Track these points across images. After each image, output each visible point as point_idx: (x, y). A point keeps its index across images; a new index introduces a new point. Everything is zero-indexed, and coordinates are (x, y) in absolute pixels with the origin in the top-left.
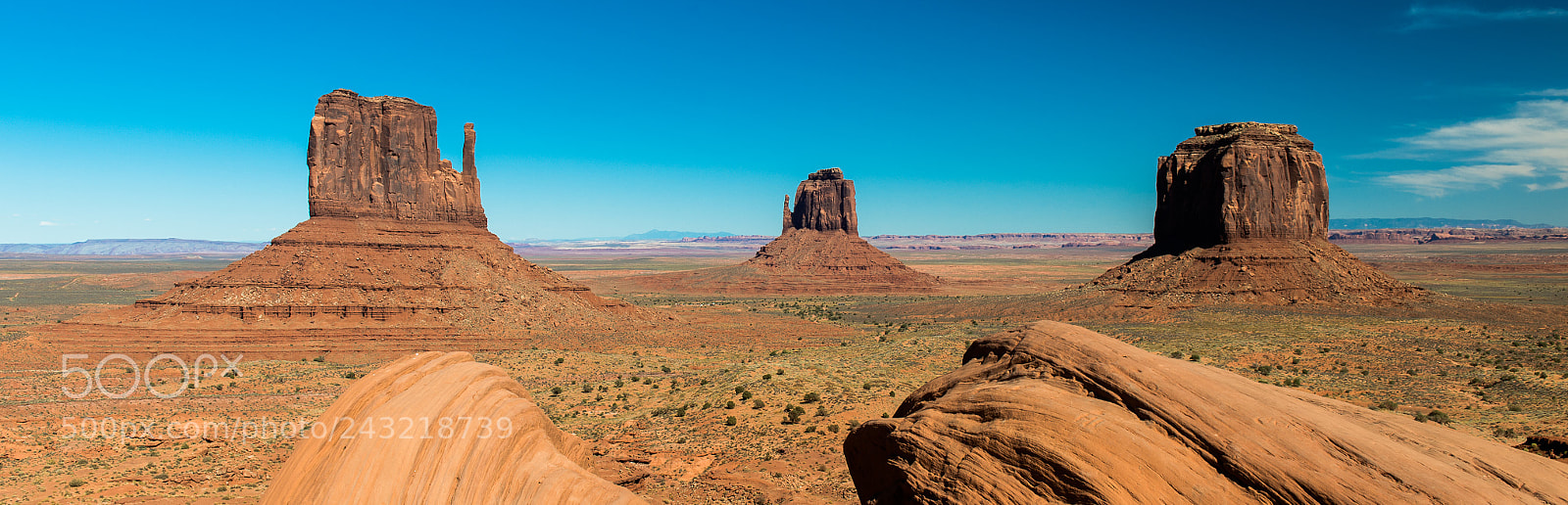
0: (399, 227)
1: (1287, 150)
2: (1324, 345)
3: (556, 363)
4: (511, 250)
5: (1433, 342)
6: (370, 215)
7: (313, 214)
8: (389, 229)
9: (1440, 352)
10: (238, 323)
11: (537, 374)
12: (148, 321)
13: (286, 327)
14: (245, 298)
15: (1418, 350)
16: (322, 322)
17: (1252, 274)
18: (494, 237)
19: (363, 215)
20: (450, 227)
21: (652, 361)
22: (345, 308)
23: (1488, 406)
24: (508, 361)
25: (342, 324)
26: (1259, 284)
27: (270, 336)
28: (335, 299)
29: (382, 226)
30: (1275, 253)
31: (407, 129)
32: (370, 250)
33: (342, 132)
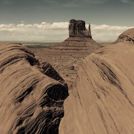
4: (95, 41)
10: (61, 51)
12: (51, 50)
13: (67, 51)
16: (71, 51)
18: (93, 40)
25: (73, 51)
27: (65, 53)
29: (78, 38)
31: (81, 25)
32: (77, 41)
33: (73, 25)
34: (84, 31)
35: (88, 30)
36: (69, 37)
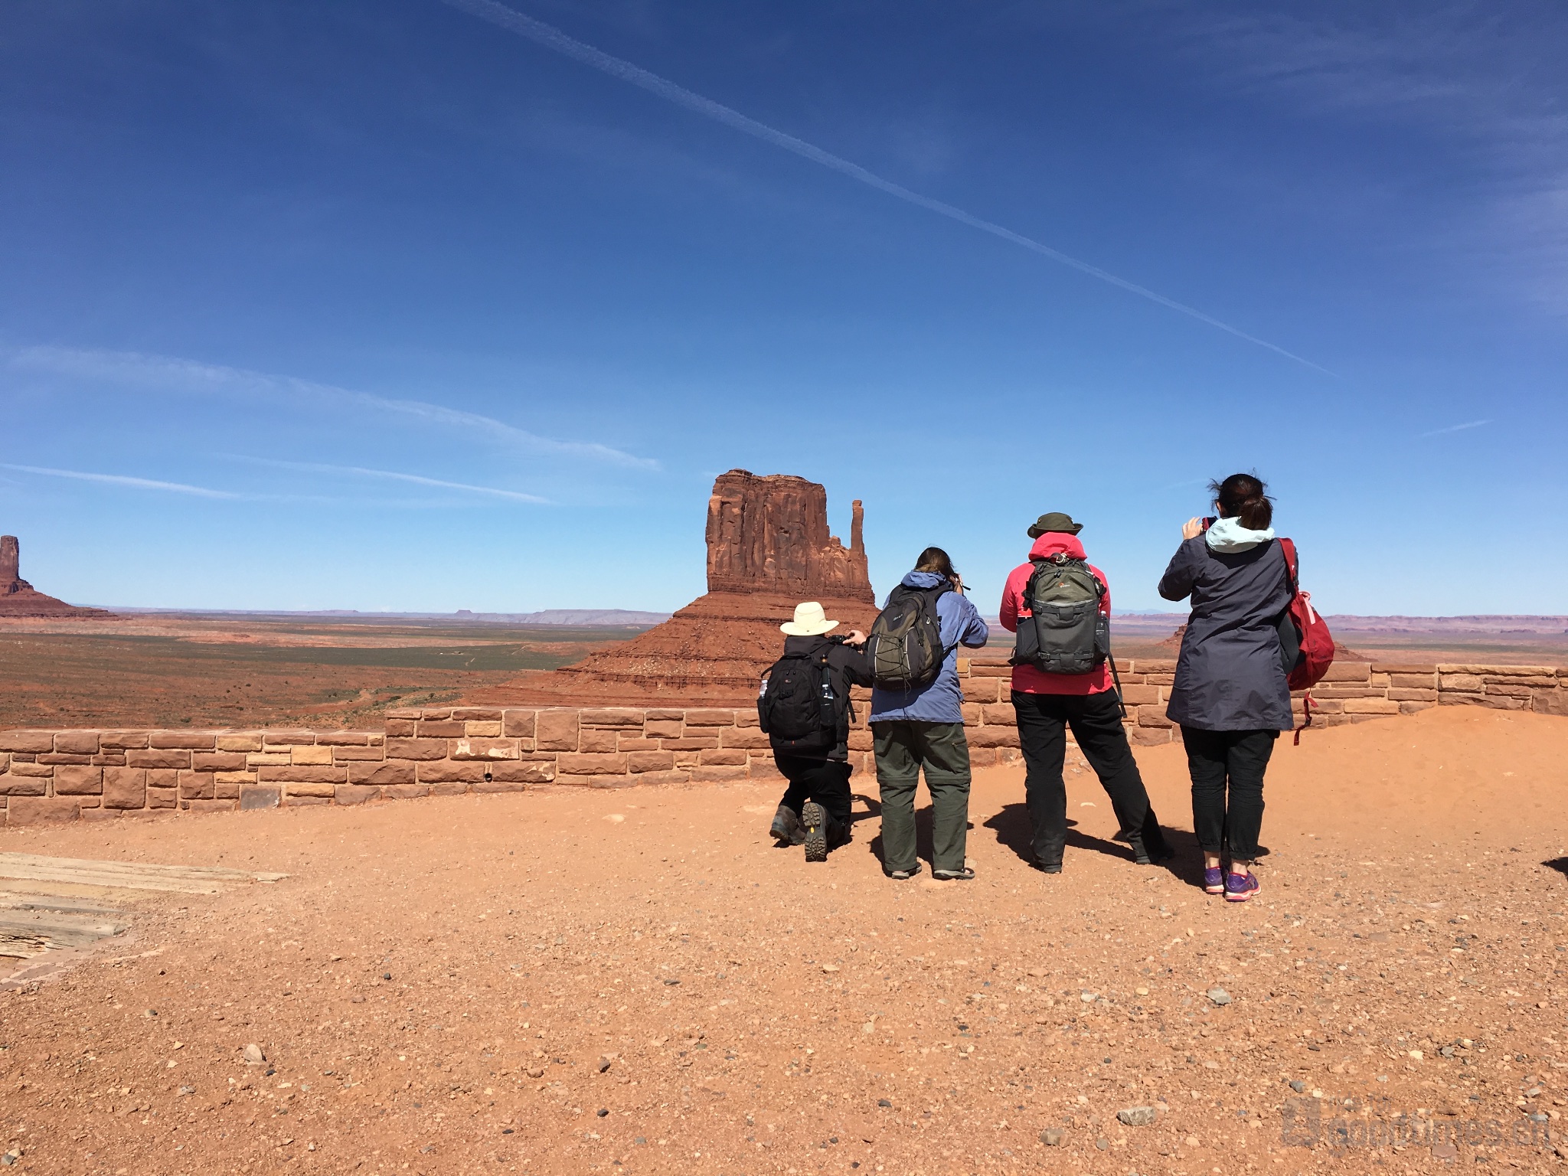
6: (763, 590)
7: (711, 588)
8: (780, 604)
13: (682, 696)
14: (647, 668)
16: (714, 692)
19: (757, 590)
29: (774, 601)
31: (798, 507)
32: (762, 625)
33: (736, 511)
34: (815, 555)
35: (846, 543)
36: (706, 592)
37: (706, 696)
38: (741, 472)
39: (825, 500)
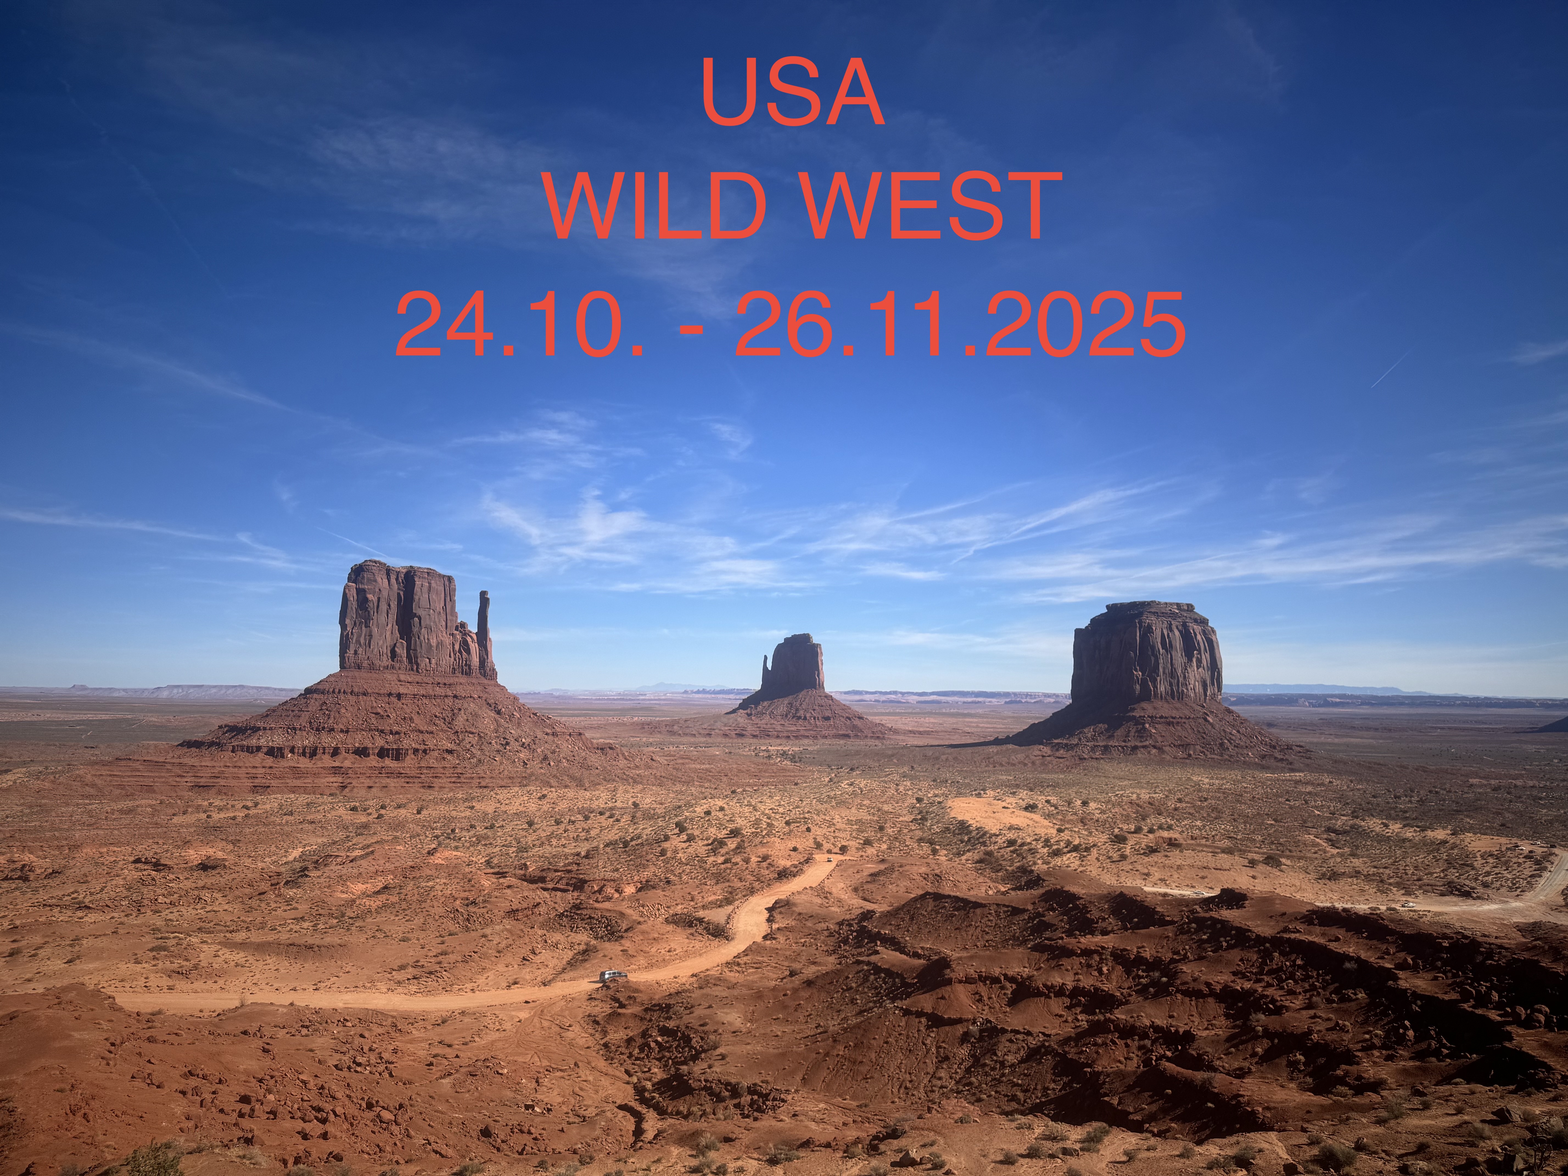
0: (418, 678)
1: (1184, 625)
2: (1205, 795)
3: (540, 798)
4: (515, 699)
5: (1300, 793)
6: (393, 667)
7: (342, 666)
8: (410, 680)
9: (1306, 802)
10: (269, 761)
11: (521, 809)
12: (191, 758)
13: (310, 765)
14: (278, 740)
15: (1287, 800)
16: (344, 761)
17: (1154, 731)
18: (503, 688)
19: (387, 668)
20: (463, 679)
21: (625, 797)
22: (366, 749)
23: (1335, 851)
24: (498, 797)
25: (361, 763)
26: (1160, 739)
27: (296, 772)
28: (358, 740)
29: (402, 677)
30: (1175, 713)
35: (473, 628)
36: (337, 669)
37: (337, 764)
38: (375, 562)
39: (455, 590)
